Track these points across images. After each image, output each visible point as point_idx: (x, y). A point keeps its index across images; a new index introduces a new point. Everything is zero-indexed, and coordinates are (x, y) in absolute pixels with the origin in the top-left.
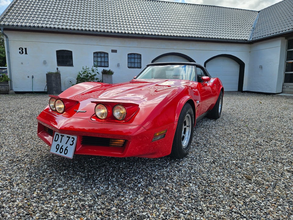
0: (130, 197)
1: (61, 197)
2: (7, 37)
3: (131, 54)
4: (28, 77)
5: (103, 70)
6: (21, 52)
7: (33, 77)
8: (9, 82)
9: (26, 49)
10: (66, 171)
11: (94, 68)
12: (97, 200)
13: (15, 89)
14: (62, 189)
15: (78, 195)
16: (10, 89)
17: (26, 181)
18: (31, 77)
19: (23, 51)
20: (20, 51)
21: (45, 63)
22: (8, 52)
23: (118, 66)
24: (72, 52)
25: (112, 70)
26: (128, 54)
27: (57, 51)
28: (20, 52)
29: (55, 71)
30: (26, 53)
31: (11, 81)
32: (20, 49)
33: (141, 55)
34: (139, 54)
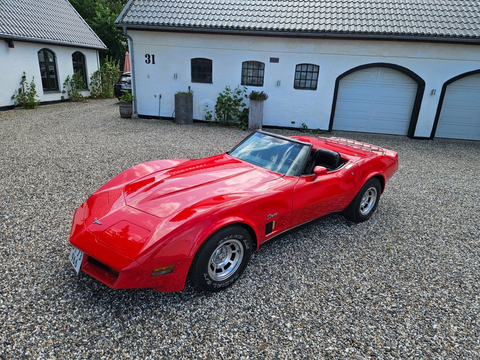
0: (112, 331)
2: (131, 40)
3: (302, 65)
4: (155, 96)
6: (148, 60)
7: (160, 97)
8: (133, 101)
9: (153, 56)
10: (86, 279)
11: (242, 88)
12: (82, 324)
13: (140, 112)
14: (65, 301)
15: (72, 313)
16: (134, 111)
17: (46, 282)
18: (158, 96)
19: (150, 59)
20: (147, 59)
21: (176, 76)
22: (133, 61)
23: (277, 85)
24: (212, 61)
26: (297, 65)
27: (192, 60)
28: (146, 61)
29: (186, 91)
30: (153, 63)
31: (135, 101)
32: (146, 56)
33: (319, 67)
34: (315, 65)
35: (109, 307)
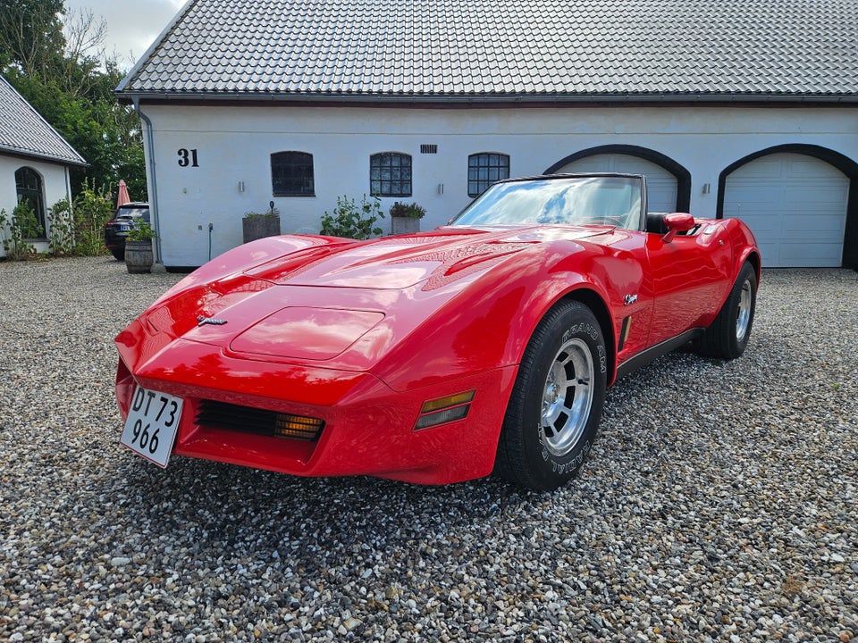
0: (317, 613)
1: (112, 586)
2: (148, 123)
3: (478, 155)
4: (200, 228)
5: (394, 204)
6: (183, 160)
7: (211, 228)
8: (153, 240)
9: (194, 152)
10: (170, 504)
11: (372, 200)
12: (208, 610)
13: (168, 261)
14: (127, 560)
15: (163, 586)
16: (155, 259)
17: (47, 525)
18: (206, 228)
19: (188, 158)
20: (181, 158)
21: (241, 188)
22: (152, 162)
23: (439, 192)
24: (311, 156)
25: (419, 204)
26: (470, 156)
27: (272, 155)
28: (180, 162)
29: (264, 210)
30: (195, 164)
31: (158, 239)
32: (180, 153)
33: (508, 157)
34: (503, 155)
35: (275, 554)
